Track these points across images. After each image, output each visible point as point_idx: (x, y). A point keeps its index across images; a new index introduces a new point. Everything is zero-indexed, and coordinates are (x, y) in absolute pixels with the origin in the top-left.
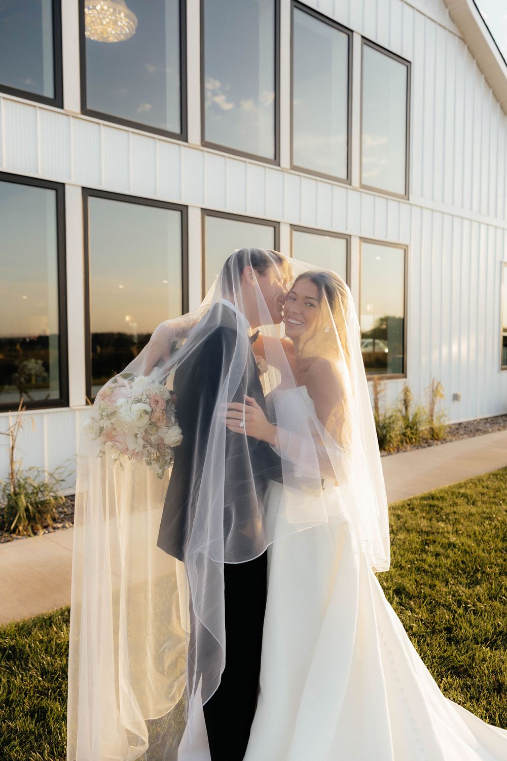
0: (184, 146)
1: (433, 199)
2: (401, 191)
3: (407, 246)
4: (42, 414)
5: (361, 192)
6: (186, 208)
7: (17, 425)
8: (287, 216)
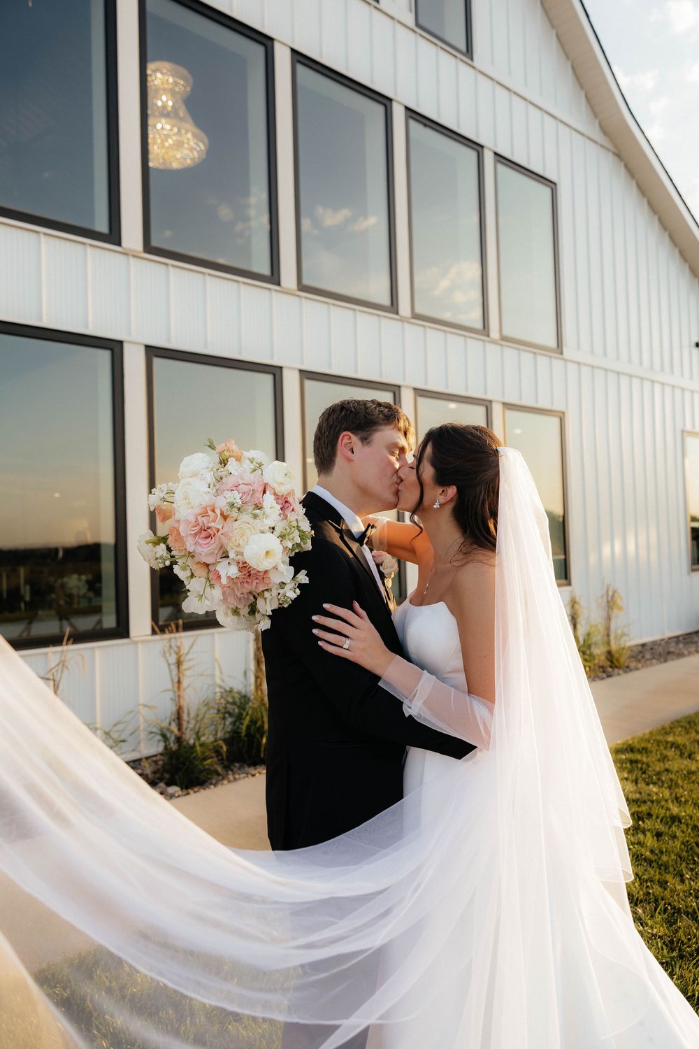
0: (276, 291)
1: (592, 352)
2: (552, 343)
3: (563, 413)
4: (93, 648)
5: (502, 345)
6: (279, 369)
7: (61, 665)
8: (410, 377)
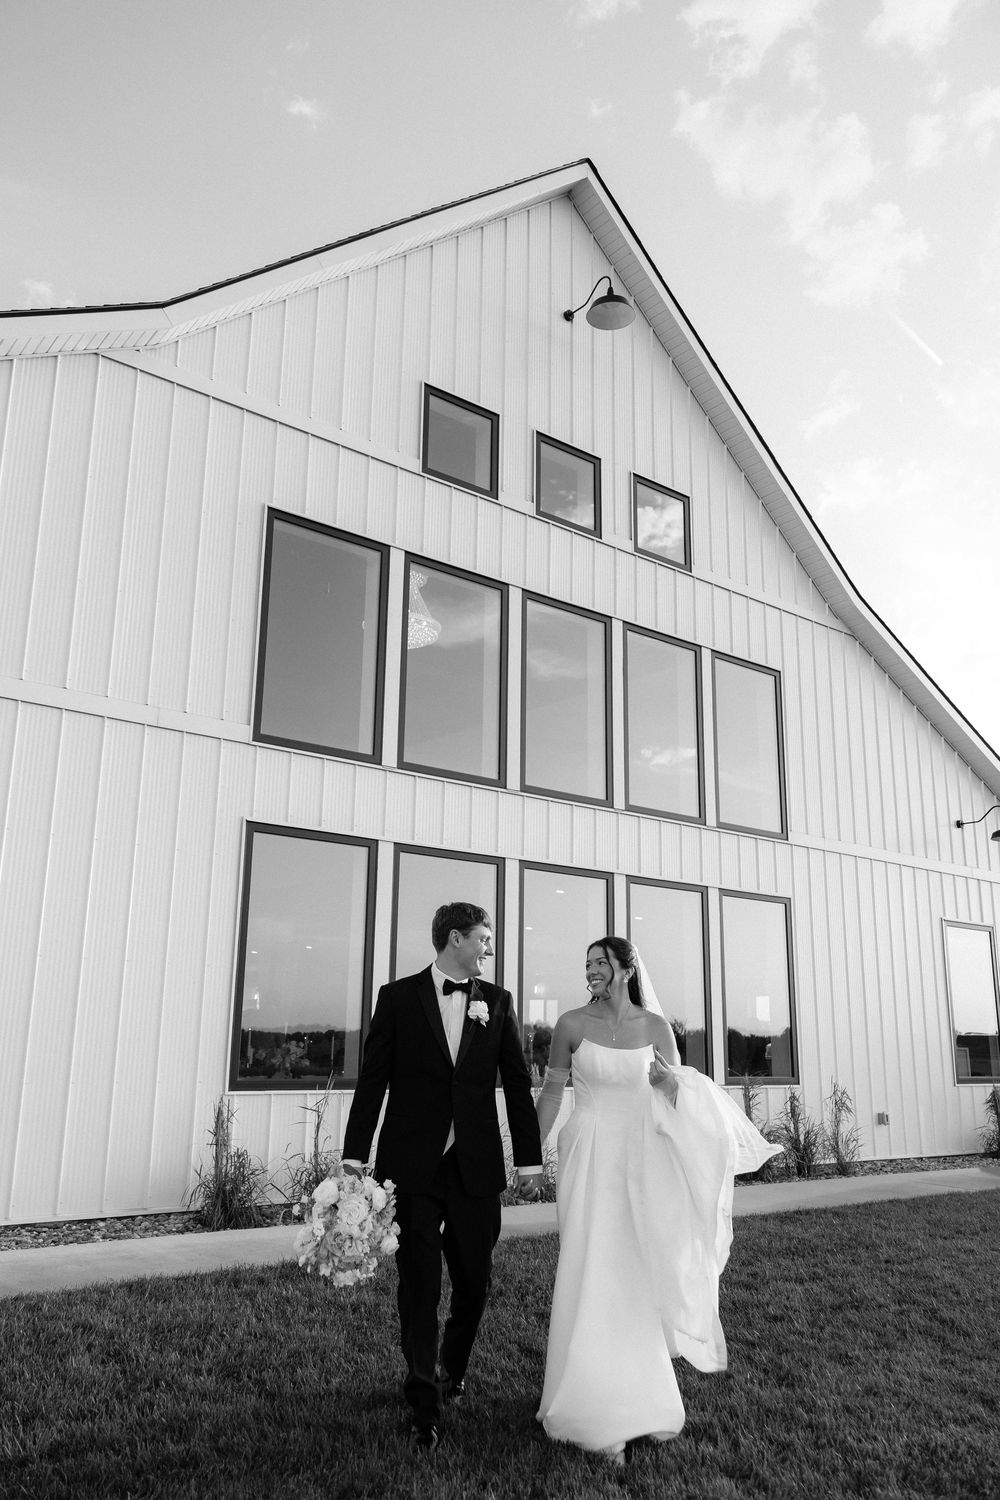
0: (502, 792)
2: (776, 829)
3: (789, 899)
4: (340, 1094)
5: (719, 832)
6: (502, 860)
7: (324, 1101)
8: (623, 865)
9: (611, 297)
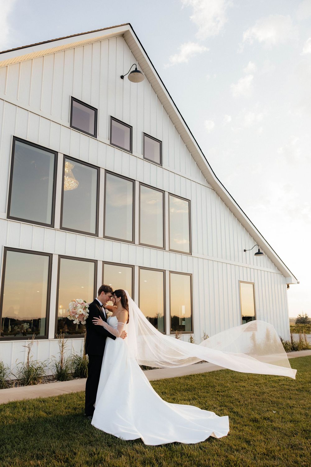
0: (97, 238)
1: (203, 254)
2: (188, 251)
3: (192, 274)
5: (170, 253)
7: (31, 343)
8: (137, 263)
9: (136, 71)
